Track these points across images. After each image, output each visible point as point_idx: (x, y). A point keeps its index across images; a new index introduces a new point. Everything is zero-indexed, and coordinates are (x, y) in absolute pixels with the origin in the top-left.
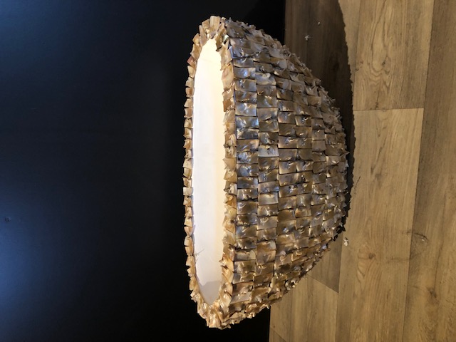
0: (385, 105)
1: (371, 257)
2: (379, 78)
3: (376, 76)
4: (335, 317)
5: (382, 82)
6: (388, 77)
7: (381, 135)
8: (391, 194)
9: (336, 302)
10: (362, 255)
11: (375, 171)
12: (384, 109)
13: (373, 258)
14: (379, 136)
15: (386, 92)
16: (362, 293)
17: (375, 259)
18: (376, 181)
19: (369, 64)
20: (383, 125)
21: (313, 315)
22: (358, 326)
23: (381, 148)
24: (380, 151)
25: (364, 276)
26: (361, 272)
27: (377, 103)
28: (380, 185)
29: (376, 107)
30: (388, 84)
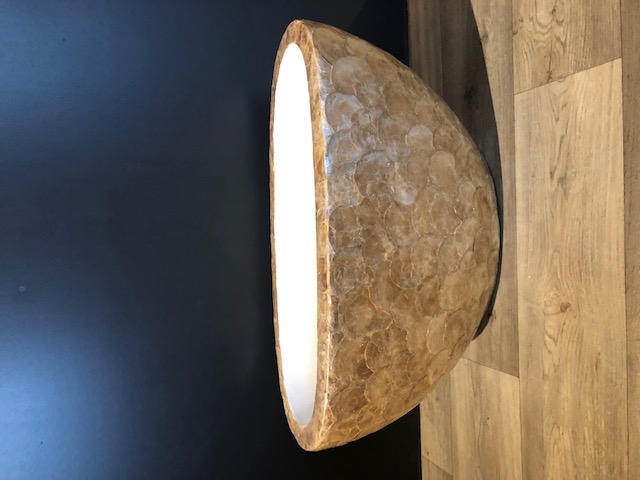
0: (561, 73)
1: (564, 308)
2: (549, 35)
3: (544, 34)
4: (518, 418)
5: (555, 39)
6: (562, 29)
7: (560, 118)
8: (585, 204)
9: (517, 394)
10: (550, 310)
11: (557, 174)
12: (562, 78)
13: (568, 310)
14: (557, 120)
15: (561, 52)
16: (556, 368)
17: (571, 310)
18: (560, 188)
19: (531, 19)
20: (561, 102)
21: (484, 422)
22: (555, 423)
23: (562, 137)
24: (561, 142)
25: (555, 341)
26: (550, 337)
27: (550, 73)
28: (565, 194)
29: (549, 79)
30: (563, 40)
